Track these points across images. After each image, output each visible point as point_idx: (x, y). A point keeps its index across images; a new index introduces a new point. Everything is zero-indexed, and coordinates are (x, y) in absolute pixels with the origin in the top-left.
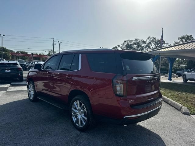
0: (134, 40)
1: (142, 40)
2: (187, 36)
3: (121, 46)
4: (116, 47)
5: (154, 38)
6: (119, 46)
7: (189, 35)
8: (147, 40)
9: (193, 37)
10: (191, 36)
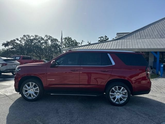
0: (34, 36)
1: (41, 37)
2: (68, 37)
3: (20, 39)
4: (15, 40)
5: (51, 37)
6: (18, 39)
7: (70, 37)
8: (44, 37)
9: (71, 39)
10: (71, 38)
